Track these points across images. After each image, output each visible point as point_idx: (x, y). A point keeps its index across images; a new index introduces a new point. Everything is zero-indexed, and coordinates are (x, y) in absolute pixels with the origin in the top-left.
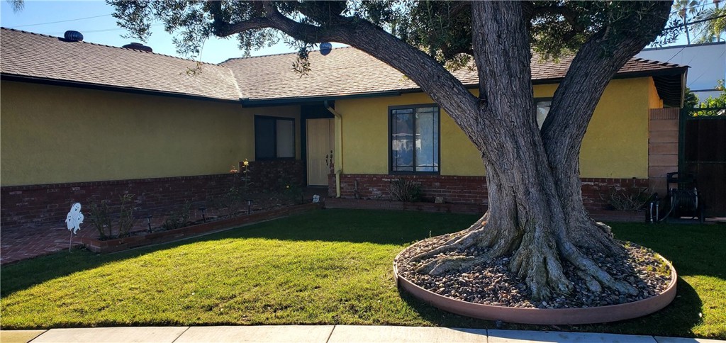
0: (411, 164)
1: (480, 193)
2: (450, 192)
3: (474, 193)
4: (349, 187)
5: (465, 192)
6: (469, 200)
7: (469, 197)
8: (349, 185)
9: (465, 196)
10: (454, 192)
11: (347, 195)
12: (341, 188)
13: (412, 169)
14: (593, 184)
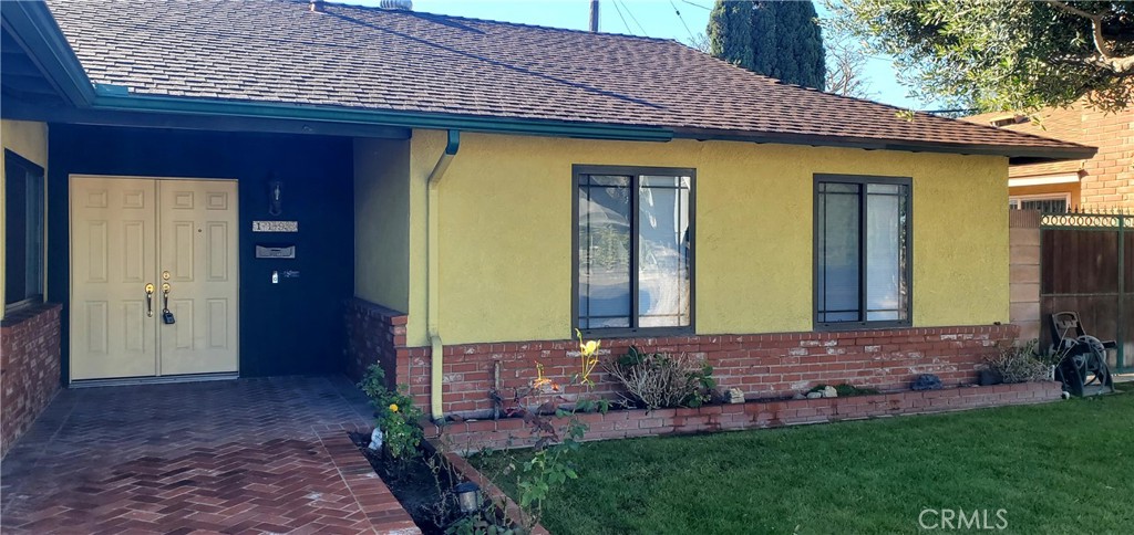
0: (626, 311)
1: (785, 370)
2: (726, 372)
3: (774, 372)
4: (469, 384)
5: (759, 371)
6: (764, 387)
7: (764, 379)
8: (467, 378)
9: (756, 380)
10: (737, 372)
11: (462, 407)
12: (445, 388)
13: (624, 323)
14: (955, 337)
